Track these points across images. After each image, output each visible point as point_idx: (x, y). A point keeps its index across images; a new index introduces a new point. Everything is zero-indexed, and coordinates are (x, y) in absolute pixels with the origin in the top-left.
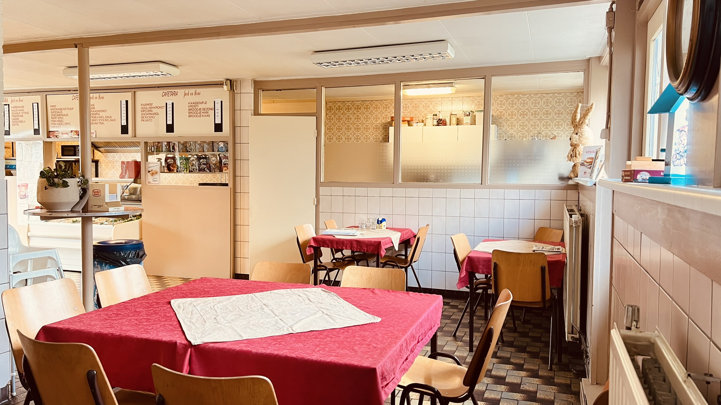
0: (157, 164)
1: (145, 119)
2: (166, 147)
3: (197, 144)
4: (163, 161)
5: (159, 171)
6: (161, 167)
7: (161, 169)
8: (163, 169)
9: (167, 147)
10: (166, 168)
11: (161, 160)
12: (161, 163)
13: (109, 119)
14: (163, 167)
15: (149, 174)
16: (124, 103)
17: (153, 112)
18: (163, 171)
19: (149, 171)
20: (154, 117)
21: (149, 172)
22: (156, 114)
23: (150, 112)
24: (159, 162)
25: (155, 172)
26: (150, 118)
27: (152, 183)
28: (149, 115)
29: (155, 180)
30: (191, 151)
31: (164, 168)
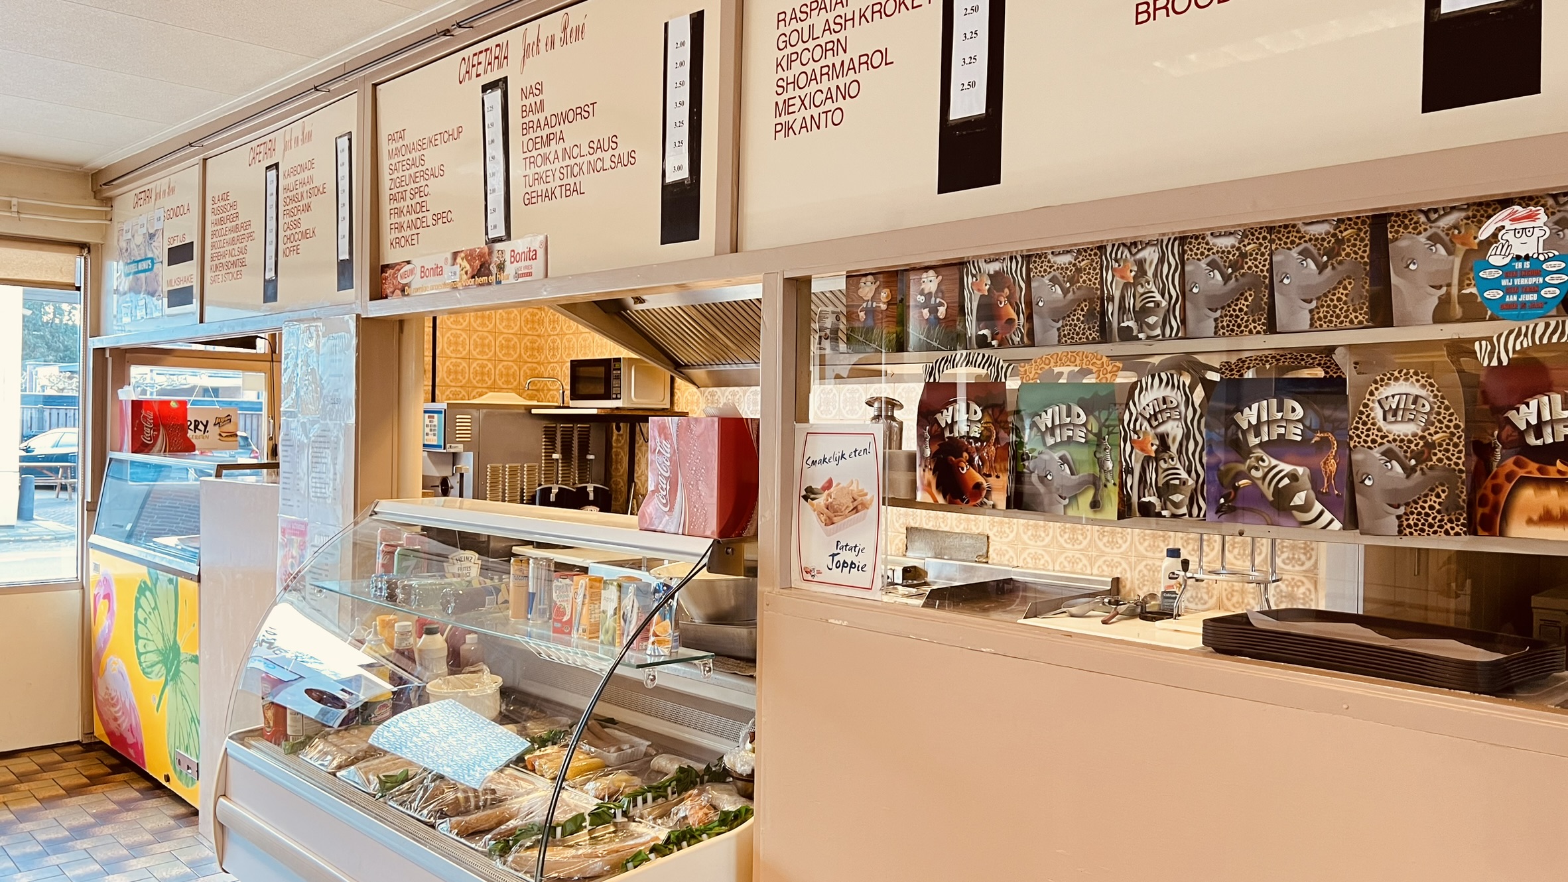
0: (862, 443)
1: (799, 116)
2: (933, 311)
3: (1198, 268)
4: (908, 417)
5: (872, 491)
6: (888, 464)
7: (887, 483)
8: (902, 477)
9: (942, 312)
10: (924, 475)
11: (897, 414)
12: (894, 436)
13: (606, 156)
14: (903, 462)
15: (809, 515)
16: (681, 32)
17: (853, 52)
18: (903, 494)
19: (810, 490)
20: (853, 90)
21: (810, 494)
22: (869, 64)
23: (830, 60)
24: (879, 428)
25: (847, 502)
26: (829, 105)
27: (826, 576)
28: (825, 84)
29: (847, 556)
30: (1141, 326)
31: (912, 468)
